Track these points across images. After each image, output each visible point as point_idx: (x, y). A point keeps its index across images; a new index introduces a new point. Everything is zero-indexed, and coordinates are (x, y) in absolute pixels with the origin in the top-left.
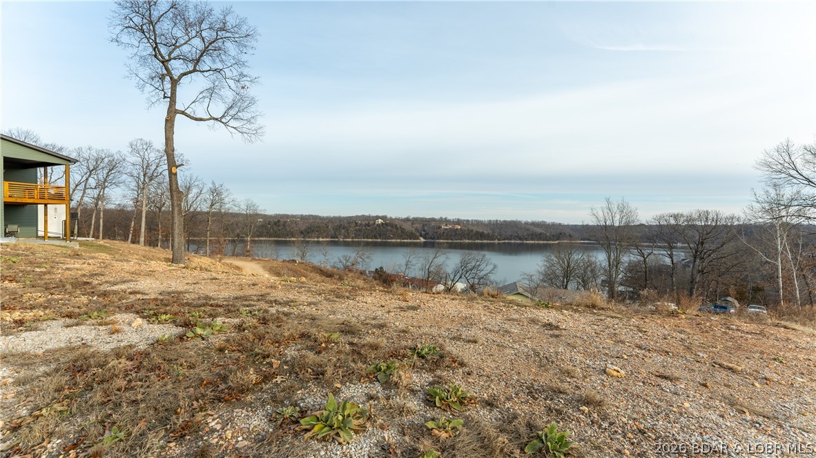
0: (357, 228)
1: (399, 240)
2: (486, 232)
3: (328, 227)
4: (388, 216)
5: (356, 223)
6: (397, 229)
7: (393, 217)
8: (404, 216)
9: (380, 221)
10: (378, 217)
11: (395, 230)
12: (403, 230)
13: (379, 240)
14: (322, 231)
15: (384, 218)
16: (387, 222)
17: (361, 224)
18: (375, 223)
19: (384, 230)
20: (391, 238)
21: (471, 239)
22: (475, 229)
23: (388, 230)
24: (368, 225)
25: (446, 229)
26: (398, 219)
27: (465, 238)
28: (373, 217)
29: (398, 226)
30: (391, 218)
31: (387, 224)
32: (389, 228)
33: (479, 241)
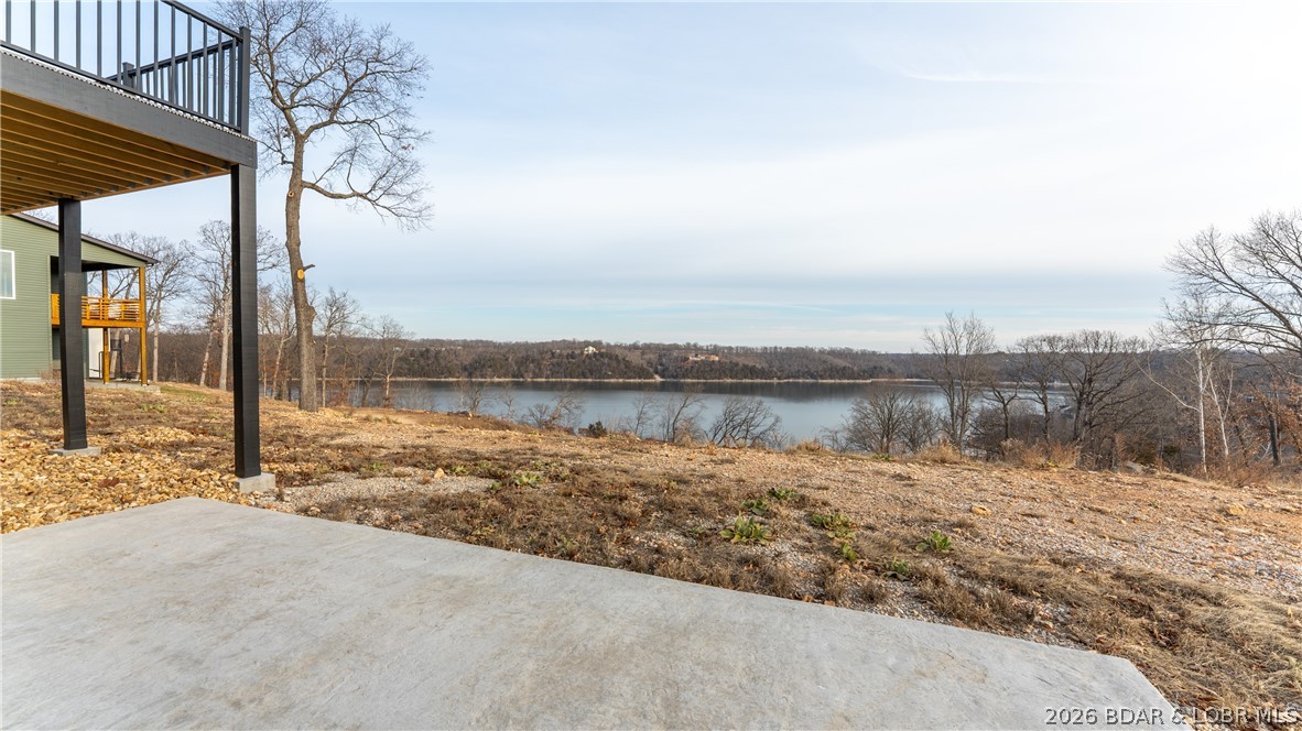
0: (555, 360)
1: (621, 380)
2: (758, 366)
3: (507, 360)
4: (604, 342)
5: (553, 354)
6: (618, 361)
7: (612, 344)
8: (629, 341)
9: (591, 349)
10: (587, 344)
11: (614, 364)
12: (627, 364)
13: (590, 380)
14: (498, 366)
15: (597, 344)
16: (603, 350)
17: (560, 355)
18: (582, 353)
19: (598, 363)
20: (609, 377)
21: (736, 377)
22: (741, 361)
23: (604, 364)
24: (572, 356)
25: (696, 362)
26: (620, 346)
27: (726, 376)
28: (580, 343)
29: (620, 357)
30: (608, 345)
31: (602, 355)
32: (606, 361)
33: (747, 381)
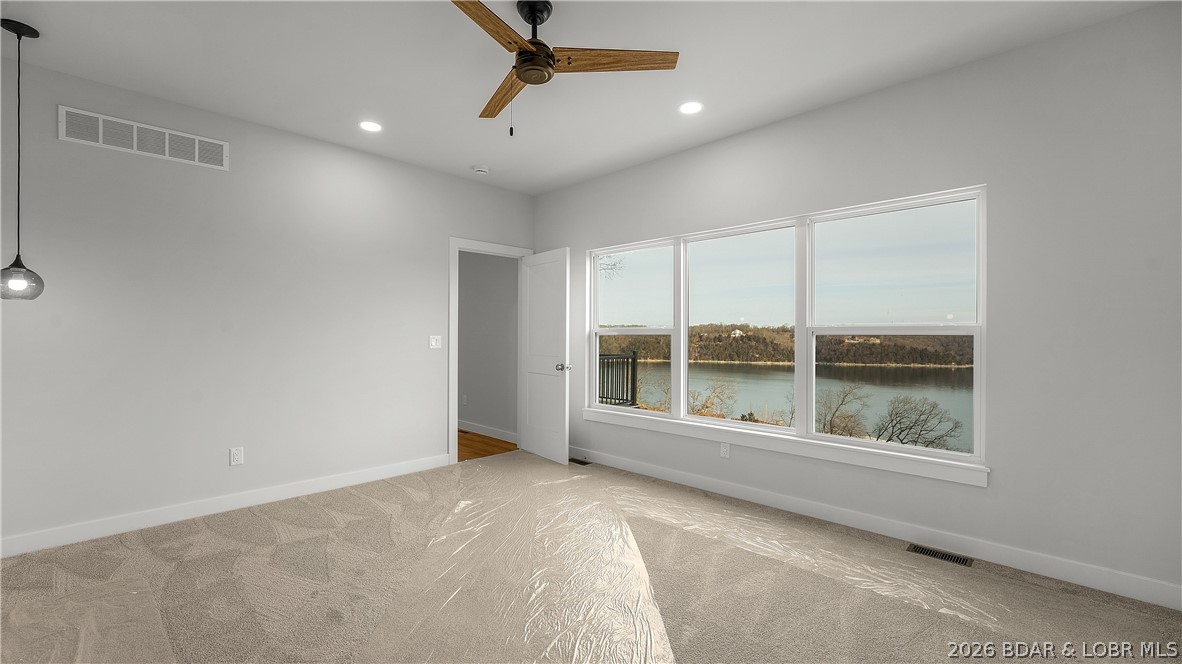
0: (702, 343)
1: (769, 363)
2: (930, 349)
3: (658, 343)
4: (751, 326)
5: (701, 337)
6: (766, 344)
7: (759, 327)
8: (777, 325)
9: (738, 333)
10: (734, 327)
11: (762, 347)
12: (776, 347)
13: (737, 362)
14: (651, 348)
15: (742, 328)
16: (750, 333)
17: (707, 338)
18: (729, 336)
19: (745, 346)
20: (756, 359)
21: (902, 361)
22: (908, 344)
23: (751, 347)
24: (719, 339)
25: (853, 345)
26: (768, 329)
27: (890, 361)
28: (726, 327)
29: (768, 341)
30: (756, 329)
31: (749, 338)
32: (754, 343)
33: (916, 365)
